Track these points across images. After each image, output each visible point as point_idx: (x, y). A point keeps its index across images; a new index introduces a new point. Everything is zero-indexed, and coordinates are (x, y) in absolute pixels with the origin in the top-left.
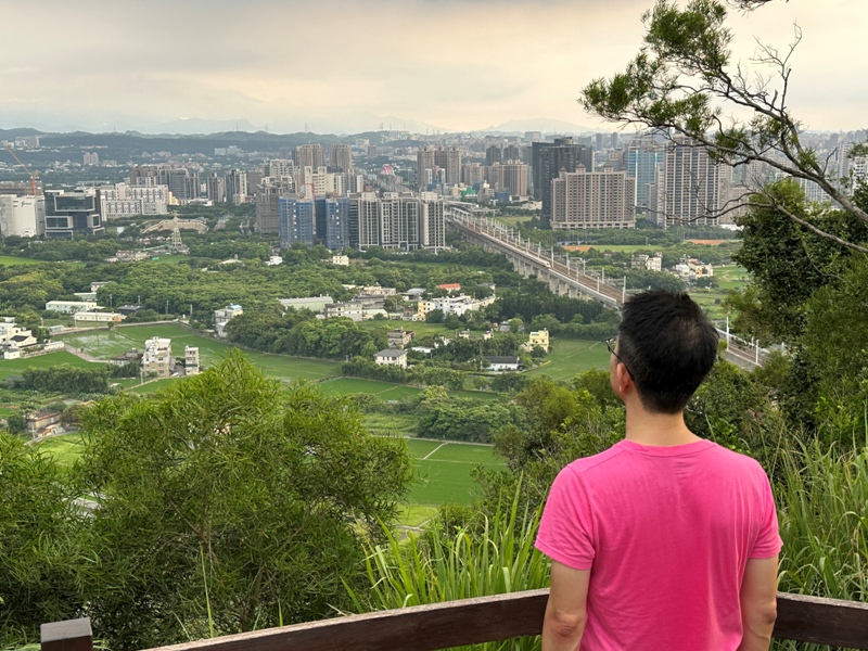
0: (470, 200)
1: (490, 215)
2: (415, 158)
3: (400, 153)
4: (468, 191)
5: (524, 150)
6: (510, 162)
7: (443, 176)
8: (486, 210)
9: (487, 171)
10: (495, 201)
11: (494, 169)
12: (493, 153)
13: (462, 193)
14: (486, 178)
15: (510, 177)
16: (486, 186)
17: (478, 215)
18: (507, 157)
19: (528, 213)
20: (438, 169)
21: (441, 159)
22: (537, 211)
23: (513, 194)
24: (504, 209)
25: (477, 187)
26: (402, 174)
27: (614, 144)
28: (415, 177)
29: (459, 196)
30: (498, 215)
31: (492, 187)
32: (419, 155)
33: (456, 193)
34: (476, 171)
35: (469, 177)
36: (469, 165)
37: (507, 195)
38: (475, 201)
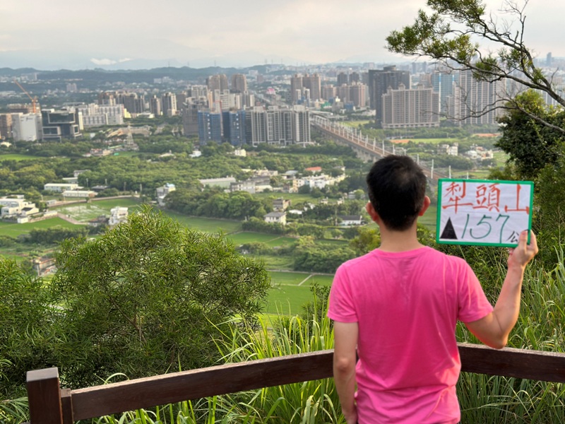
0: (327, 110)
1: (340, 120)
2: (289, 82)
3: (279, 79)
4: (326, 104)
5: (364, 75)
6: (354, 83)
7: (309, 95)
8: (338, 117)
9: (338, 90)
10: (344, 111)
11: (343, 89)
12: (342, 78)
13: (322, 106)
14: (338, 94)
15: (354, 94)
16: (338, 100)
17: (333, 120)
18: (351, 81)
19: (366, 118)
20: (305, 89)
21: (308, 82)
22: (373, 117)
23: (356, 105)
24: (350, 116)
25: (332, 101)
26: (281, 93)
27: (424, 70)
28: (290, 98)
29: (319, 108)
30: (346, 120)
31: (342, 101)
32: (292, 80)
33: (317, 106)
34: (331, 90)
35: (326, 95)
36: (326, 86)
37: (351, 107)
38: (330, 111)
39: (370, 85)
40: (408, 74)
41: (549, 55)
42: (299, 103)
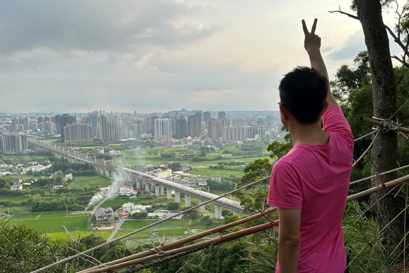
0: (34, 135)
1: (42, 139)
3: (4, 120)
4: (33, 132)
5: (52, 118)
6: (47, 122)
7: (23, 127)
8: (40, 138)
9: (38, 125)
10: (43, 135)
11: (41, 125)
12: (40, 119)
13: (31, 133)
14: (38, 127)
15: (47, 127)
16: (39, 130)
17: (38, 139)
18: (45, 121)
19: (55, 138)
20: (21, 124)
21: (23, 121)
22: (59, 137)
23: (49, 132)
24: (47, 138)
25: (36, 131)
26: (6, 127)
27: (80, 117)
28: (11, 128)
30: (45, 139)
31: (41, 130)
32: (13, 120)
33: (28, 133)
34: (35, 125)
35: (33, 127)
36: (32, 123)
37: (47, 133)
38: (36, 135)
39: (56, 123)
40: (75, 117)
41: (135, 112)
42: (19, 131)
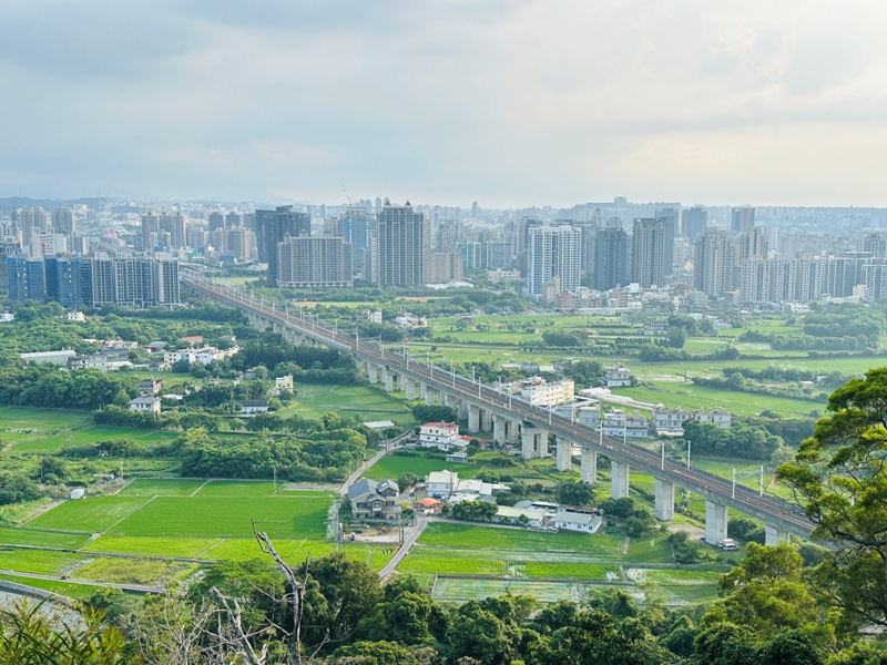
0: (197, 262)
1: (218, 275)
2: (138, 224)
3: (120, 219)
4: (195, 253)
5: (247, 216)
6: (233, 227)
7: (169, 240)
8: (214, 271)
9: (211, 235)
10: (221, 264)
11: (218, 234)
12: (215, 220)
13: (189, 256)
14: (210, 241)
15: (234, 241)
16: (210, 249)
17: (207, 275)
18: (229, 224)
19: (253, 274)
20: (164, 232)
21: (170, 223)
22: (263, 272)
23: (238, 256)
24: (231, 272)
25: (202, 250)
26: (124, 237)
27: (323, 215)
28: (140, 240)
29: (187, 259)
30: (225, 276)
31: (217, 249)
32: (144, 220)
33: (182, 256)
34: (200, 235)
35: (195, 241)
36: (193, 229)
37: (232, 258)
38: (202, 262)
39: (258, 230)
40: (309, 217)
41: (475, 204)
42: (158, 249)
